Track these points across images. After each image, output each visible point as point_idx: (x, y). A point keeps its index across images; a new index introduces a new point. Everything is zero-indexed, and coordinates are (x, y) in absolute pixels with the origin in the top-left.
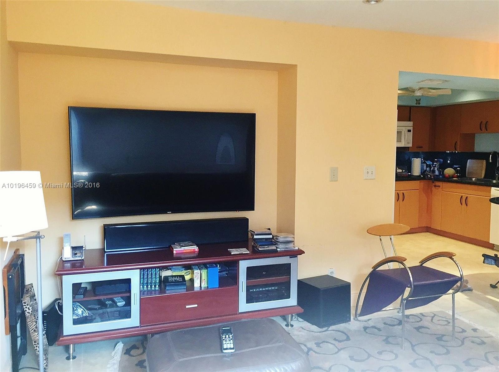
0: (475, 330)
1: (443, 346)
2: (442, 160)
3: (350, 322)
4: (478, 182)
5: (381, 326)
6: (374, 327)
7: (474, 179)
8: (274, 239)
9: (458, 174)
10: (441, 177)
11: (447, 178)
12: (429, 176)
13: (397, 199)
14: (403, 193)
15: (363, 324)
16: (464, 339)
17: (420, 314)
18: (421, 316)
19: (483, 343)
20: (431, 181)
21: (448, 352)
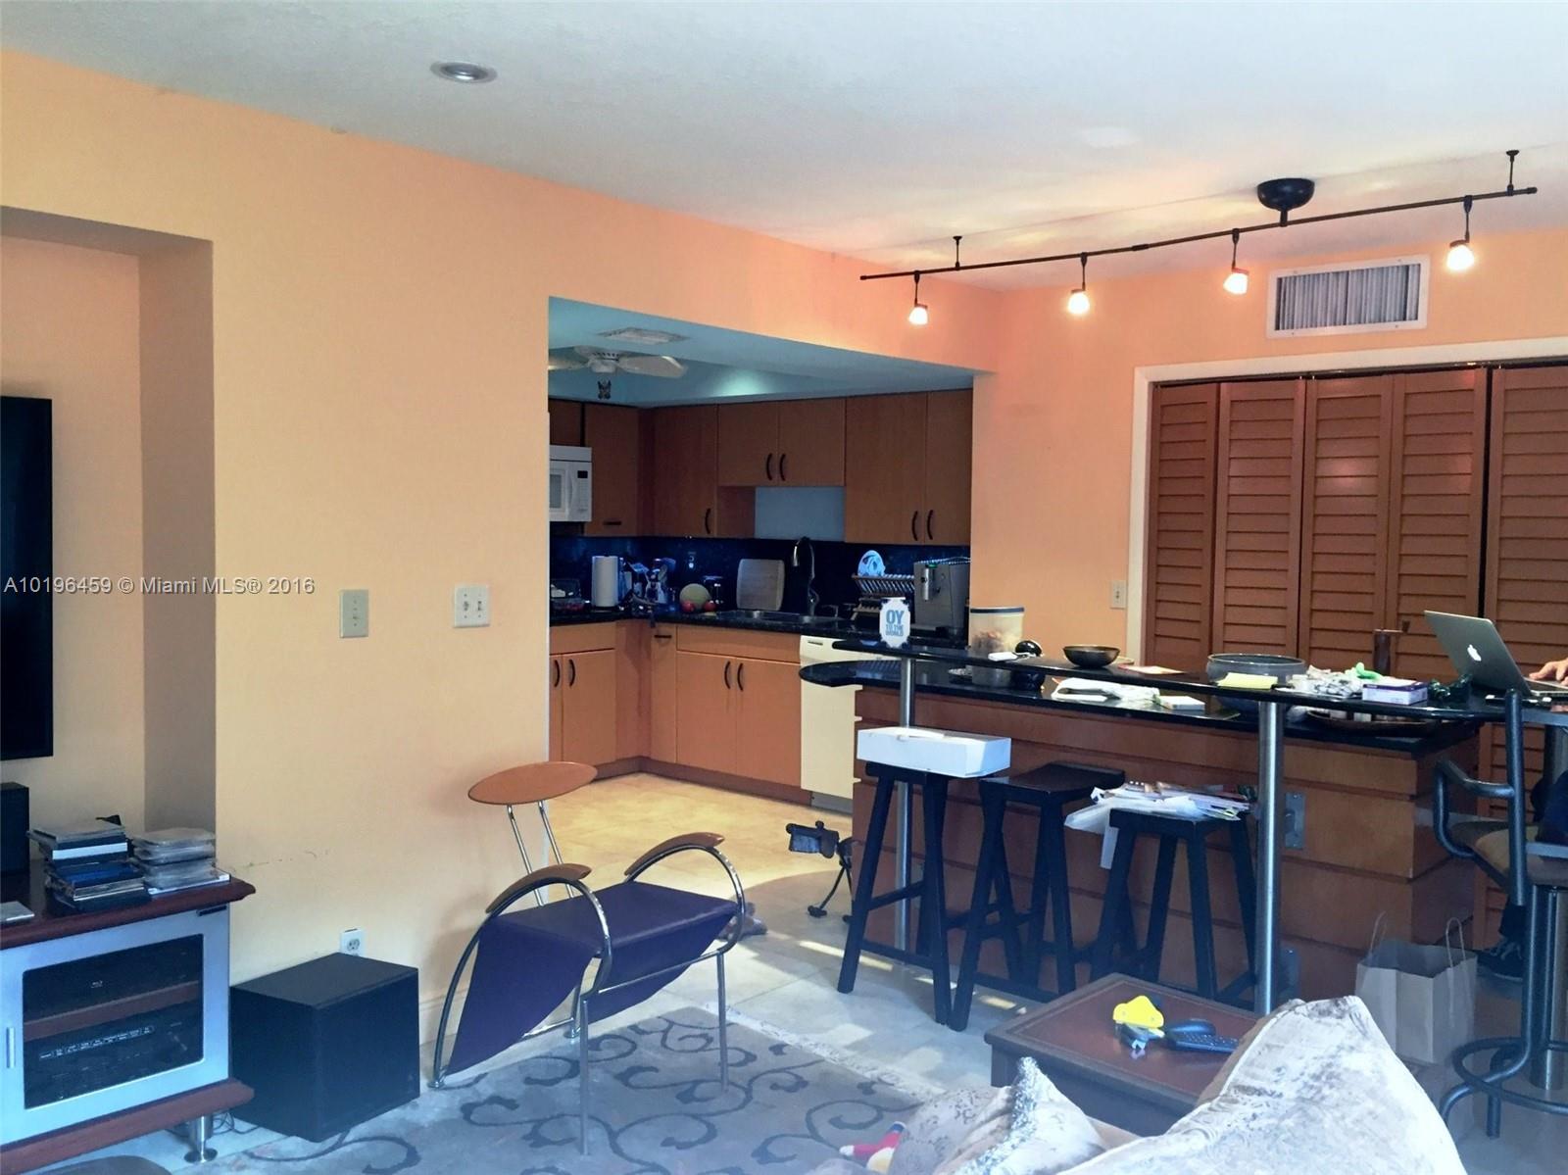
0: (778, 1049)
1: (695, 1117)
2: (673, 562)
3: (417, 1100)
4: (768, 623)
5: (515, 1090)
6: (495, 1100)
7: (756, 614)
8: (134, 856)
9: (717, 601)
10: (673, 609)
11: (689, 612)
12: (641, 608)
13: (556, 680)
14: (571, 662)
15: (459, 1098)
16: (751, 1081)
17: (629, 1031)
18: (632, 1035)
19: (801, 1084)
20: (647, 623)
21: (711, 1133)
